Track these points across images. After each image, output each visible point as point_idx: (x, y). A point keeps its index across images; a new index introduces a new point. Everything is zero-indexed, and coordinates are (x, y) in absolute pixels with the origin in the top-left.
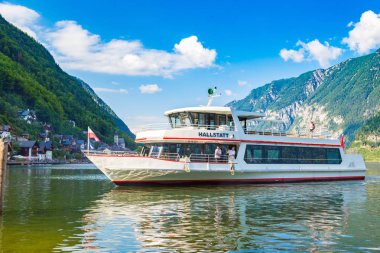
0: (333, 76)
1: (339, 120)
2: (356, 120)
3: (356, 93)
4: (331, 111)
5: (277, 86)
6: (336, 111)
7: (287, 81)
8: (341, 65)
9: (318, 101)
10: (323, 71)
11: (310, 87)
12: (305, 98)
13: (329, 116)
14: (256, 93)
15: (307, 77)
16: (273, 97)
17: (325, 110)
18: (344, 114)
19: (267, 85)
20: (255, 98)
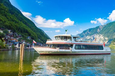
0: (105, 27)
1: (107, 39)
2: (111, 38)
3: (111, 31)
4: (104, 36)
5: (90, 30)
6: (106, 36)
7: (93, 29)
8: (107, 24)
9: (101, 33)
10: (102, 26)
11: (99, 30)
12: (97, 33)
13: (104, 37)
14: (84, 32)
15: (98, 27)
16: (89, 33)
17: (103, 36)
18: (108, 37)
19: (87, 30)
20: (84, 33)
